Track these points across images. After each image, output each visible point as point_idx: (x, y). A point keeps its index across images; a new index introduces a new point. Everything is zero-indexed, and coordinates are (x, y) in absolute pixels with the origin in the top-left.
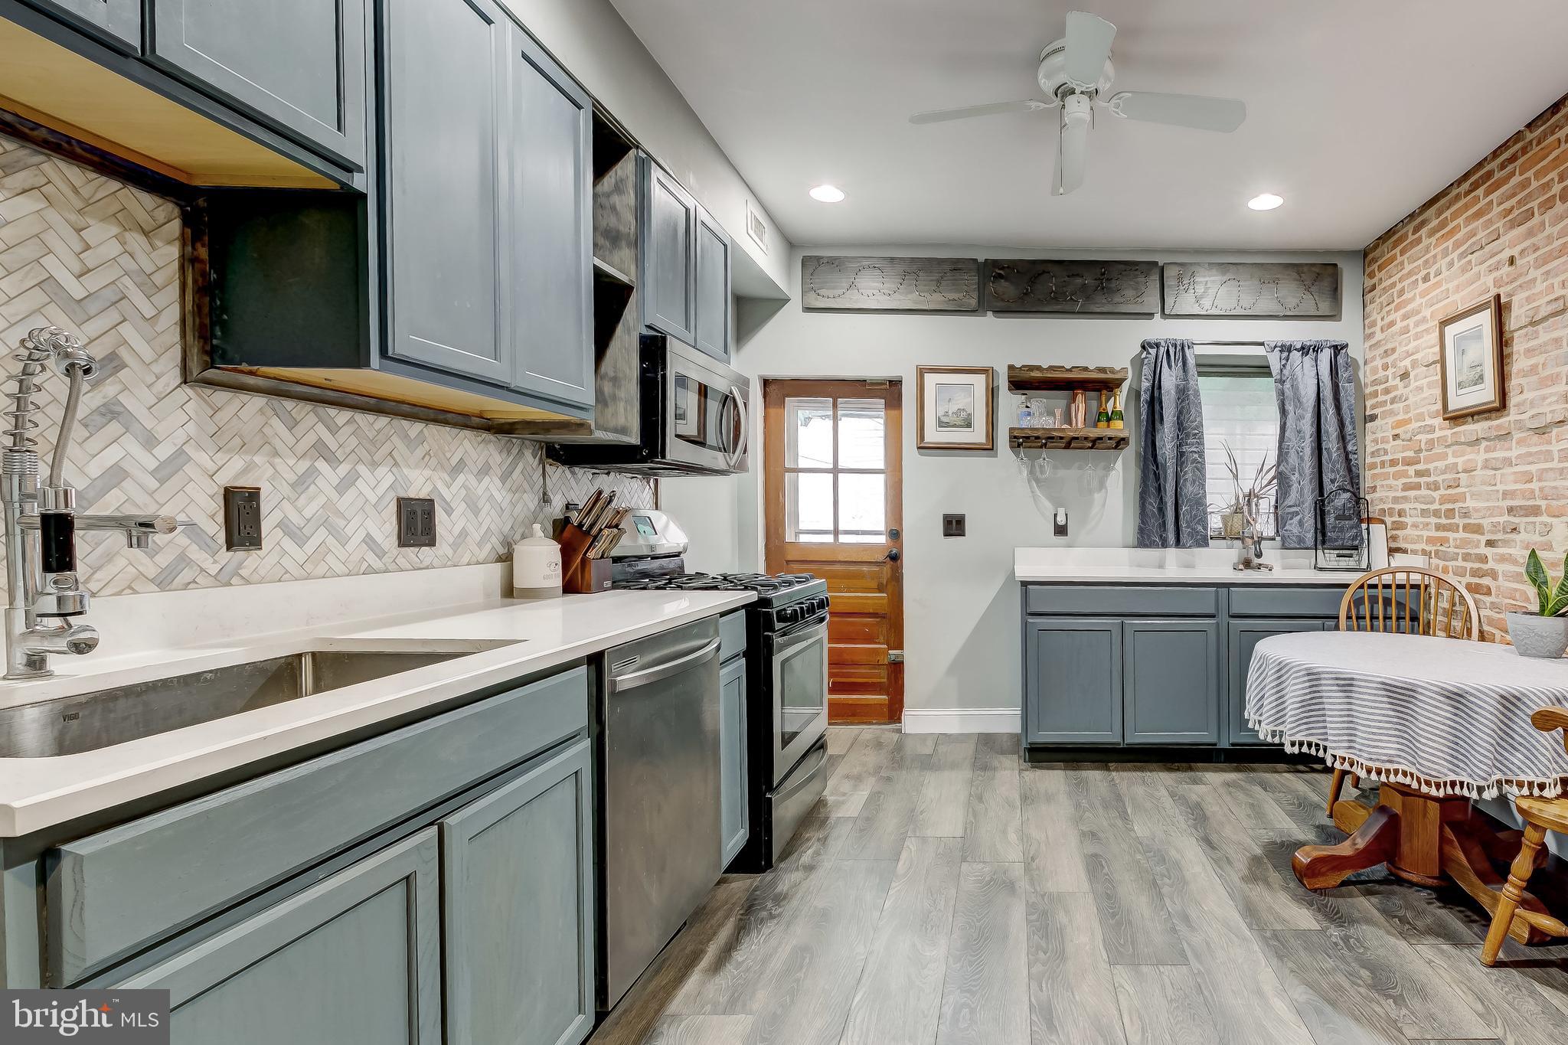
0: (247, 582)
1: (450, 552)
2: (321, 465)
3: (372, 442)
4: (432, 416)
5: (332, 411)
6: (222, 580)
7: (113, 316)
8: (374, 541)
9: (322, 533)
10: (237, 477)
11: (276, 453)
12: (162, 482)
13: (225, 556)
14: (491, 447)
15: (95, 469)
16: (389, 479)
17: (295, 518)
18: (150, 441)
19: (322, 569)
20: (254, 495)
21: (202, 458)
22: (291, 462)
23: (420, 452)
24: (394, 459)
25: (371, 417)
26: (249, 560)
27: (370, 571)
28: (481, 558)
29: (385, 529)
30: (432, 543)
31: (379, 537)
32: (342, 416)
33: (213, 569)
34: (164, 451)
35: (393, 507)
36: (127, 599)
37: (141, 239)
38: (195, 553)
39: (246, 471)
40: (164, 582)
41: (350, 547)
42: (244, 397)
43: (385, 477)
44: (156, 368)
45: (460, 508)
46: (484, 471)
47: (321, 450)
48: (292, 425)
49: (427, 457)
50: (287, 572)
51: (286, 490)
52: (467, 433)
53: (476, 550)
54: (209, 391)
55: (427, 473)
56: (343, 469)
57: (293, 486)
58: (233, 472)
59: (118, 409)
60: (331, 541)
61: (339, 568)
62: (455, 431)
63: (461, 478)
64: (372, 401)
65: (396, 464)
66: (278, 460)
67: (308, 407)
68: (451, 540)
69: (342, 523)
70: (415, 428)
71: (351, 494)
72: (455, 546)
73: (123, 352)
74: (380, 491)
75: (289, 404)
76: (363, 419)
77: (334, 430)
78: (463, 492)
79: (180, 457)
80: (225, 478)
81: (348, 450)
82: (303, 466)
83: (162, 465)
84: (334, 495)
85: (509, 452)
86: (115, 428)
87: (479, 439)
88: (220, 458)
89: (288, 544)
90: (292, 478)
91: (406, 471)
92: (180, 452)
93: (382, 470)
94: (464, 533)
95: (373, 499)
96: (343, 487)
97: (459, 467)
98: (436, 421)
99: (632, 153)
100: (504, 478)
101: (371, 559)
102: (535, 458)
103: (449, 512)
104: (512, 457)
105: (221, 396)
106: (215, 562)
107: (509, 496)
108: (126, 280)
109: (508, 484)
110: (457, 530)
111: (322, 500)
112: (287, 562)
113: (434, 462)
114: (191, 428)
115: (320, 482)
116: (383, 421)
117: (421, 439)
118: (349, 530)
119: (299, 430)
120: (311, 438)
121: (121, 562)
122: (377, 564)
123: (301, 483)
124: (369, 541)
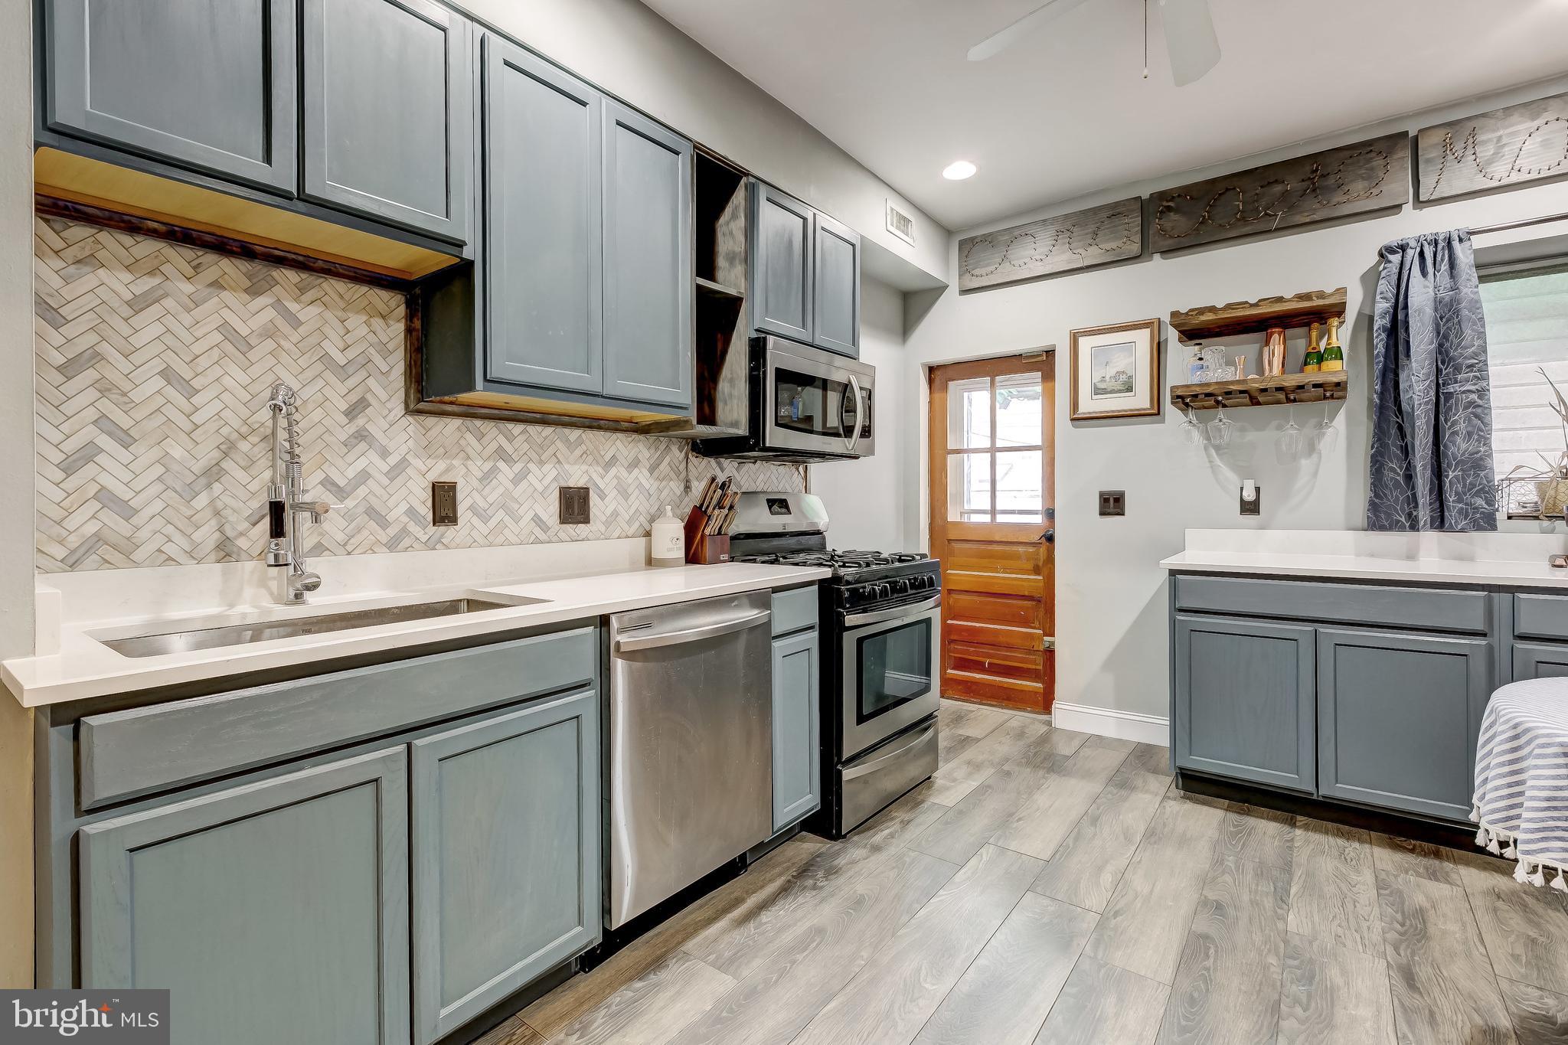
0: (447, 547)
1: (603, 529)
2: (501, 464)
3: (541, 446)
4: (587, 424)
5: (510, 426)
6: (431, 545)
7: (363, 374)
8: (541, 520)
9: (501, 514)
10: (440, 475)
11: (468, 458)
12: (392, 480)
13: (432, 529)
14: (641, 446)
15: (351, 473)
16: (554, 473)
17: (482, 503)
18: (384, 453)
19: (501, 539)
20: (452, 488)
21: (417, 463)
22: (479, 463)
23: (578, 452)
24: (557, 458)
25: (539, 428)
26: (449, 532)
27: (538, 541)
28: (630, 533)
29: (551, 509)
30: (586, 521)
31: (545, 517)
32: (517, 429)
33: (424, 538)
34: (393, 460)
35: (557, 493)
36: (368, 557)
37: (380, 321)
38: (413, 528)
39: (447, 470)
40: (392, 545)
41: (522, 523)
42: (447, 420)
43: (550, 472)
44: (389, 405)
45: (612, 494)
46: (634, 464)
47: (501, 454)
48: (480, 437)
49: (585, 456)
50: (475, 541)
51: (476, 483)
52: (620, 435)
53: (626, 527)
54: (422, 418)
55: (584, 467)
56: (518, 467)
57: (480, 480)
58: (438, 471)
59: (366, 433)
60: (507, 519)
61: (513, 539)
62: (608, 434)
63: (613, 471)
64: (538, 416)
65: (559, 462)
66: (470, 462)
67: (492, 424)
68: (604, 519)
69: (516, 506)
70: (574, 434)
71: (524, 484)
72: (608, 524)
73: (369, 396)
74: (546, 482)
75: (478, 423)
76: (533, 429)
77: (511, 439)
78: (615, 481)
79: (403, 464)
80: (433, 476)
81: (521, 453)
82: (487, 466)
83: (393, 468)
84: (511, 486)
85: (657, 449)
86: (363, 446)
87: (630, 439)
88: (430, 462)
89: (475, 521)
90: (479, 474)
91: (567, 466)
92: (404, 460)
93: (547, 467)
94: (615, 514)
95: (540, 488)
96: (517, 481)
97: (613, 461)
98: (590, 427)
99: (744, 180)
100: (652, 469)
101: (538, 532)
102: (681, 452)
103: (602, 496)
104: (659, 452)
105: (431, 421)
106: (425, 534)
107: (657, 484)
108: (372, 350)
109: (656, 473)
110: (609, 512)
111: (501, 490)
112: (474, 533)
113: (590, 458)
114: (411, 443)
115: (500, 476)
116: (548, 430)
117: (580, 442)
118: (521, 511)
119: (485, 440)
120: (494, 446)
121: (365, 533)
122: (543, 536)
123: (487, 477)
124: (537, 520)
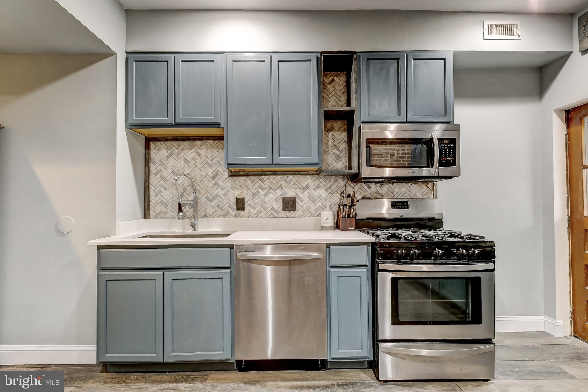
0: (241, 217)
1: (302, 213)
2: (260, 190)
3: (275, 183)
4: (294, 173)
5: (263, 177)
6: (236, 216)
7: (217, 166)
8: (275, 209)
9: (259, 207)
10: (239, 195)
11: (248, 189)
12: (224, 197)
13: (236, 212)
15: (214, 194)
16: (280, 193)
17: (253, 203)
18: (222, 189)
19: (260, 216)
20: (243, 199)
21: (232, 191)
22: (252, 190)
23: (291, 184)
24: (282, 187)
25: (274, 177)
26: (242, 213)
27: (274, 217)
29: (279, 206)
30: (294, 210)
31: (276, 208)
32: (265, 178)
33: (234, 214)
34: (225, 191)
35: (281, 200)
36: (218, 219)
38: (231, 211)
39: (241, 193)
40: (224, 216)
41: (267, 210)
42: (241, 177)
43: (279, 192)
44: (224, 174)
45: (307, 200)
46: (318, 188)
47: (260, 187)
48: (252, 182)
49: (294, 186)
50: (251, 216)
51: (251, 197)
52: (310, 176)
53: (314, 213)
54: (233, 177)
55: (294, 190)
56: (266, 191)
57: (252, 196)
58: (238, 193)
59: (217, 183)
60: (262, 209)
61: (264, 216)
62: (305, 177)
63: (307, 191)
65: (282, 188)
66: (249, 190)
67: (257, 177)
68: (303, 209)
69: (265, 204)
70: (289, 178)
71: (268, 197)
72: (304, 211)
73: (218, 173)
74: (277, 196)
75: (252, 177)
76: (272, 178)
77: (263, 181)
78: (308, 195)
79: (228, 192)
80: (237, 195)
81: (267, 186)
82: (255, 191)
83: (225, 193)
84: (263, 198)
85: (330, 180)
86: (217, 187)
88: (236, 191)
89: (251, 209)
90: (252, 194)
91: (286, 190)
92: (228, 190)
93: (277, 191)
94: (308, 207)
95: (275, 198)
96: (265, 196)
97: (307, 187)
98: (295, 175)
100: (328, 189)
101: (274, 214)
103: (302, 201)
104: (331, 182)
105: (236, 178)
107: (330, 195)
109: (329, 191)
110: (305, 207)
111: (260, 199)
112: (250, 214)
113: (296, 186)
114: (230, 185)
115: (259, 194)
116: (278, 177)
117: (291, 180)
118: (267, 206)
119: (254, 183)
120: (257, 184)
121: (217, 212)
122: (275, 215)
123: (255, 195)
124: (273, 209)
